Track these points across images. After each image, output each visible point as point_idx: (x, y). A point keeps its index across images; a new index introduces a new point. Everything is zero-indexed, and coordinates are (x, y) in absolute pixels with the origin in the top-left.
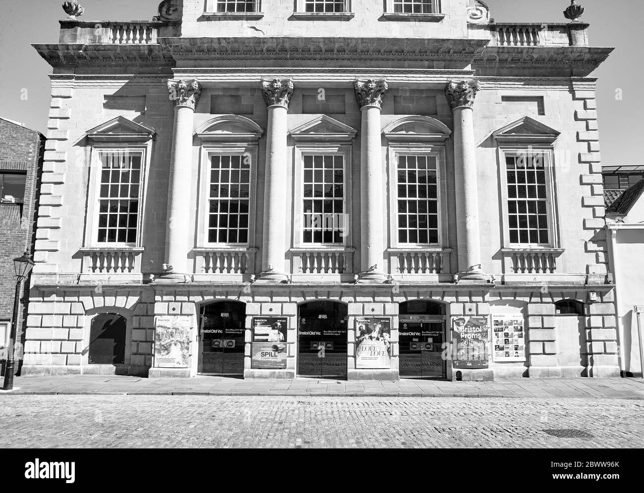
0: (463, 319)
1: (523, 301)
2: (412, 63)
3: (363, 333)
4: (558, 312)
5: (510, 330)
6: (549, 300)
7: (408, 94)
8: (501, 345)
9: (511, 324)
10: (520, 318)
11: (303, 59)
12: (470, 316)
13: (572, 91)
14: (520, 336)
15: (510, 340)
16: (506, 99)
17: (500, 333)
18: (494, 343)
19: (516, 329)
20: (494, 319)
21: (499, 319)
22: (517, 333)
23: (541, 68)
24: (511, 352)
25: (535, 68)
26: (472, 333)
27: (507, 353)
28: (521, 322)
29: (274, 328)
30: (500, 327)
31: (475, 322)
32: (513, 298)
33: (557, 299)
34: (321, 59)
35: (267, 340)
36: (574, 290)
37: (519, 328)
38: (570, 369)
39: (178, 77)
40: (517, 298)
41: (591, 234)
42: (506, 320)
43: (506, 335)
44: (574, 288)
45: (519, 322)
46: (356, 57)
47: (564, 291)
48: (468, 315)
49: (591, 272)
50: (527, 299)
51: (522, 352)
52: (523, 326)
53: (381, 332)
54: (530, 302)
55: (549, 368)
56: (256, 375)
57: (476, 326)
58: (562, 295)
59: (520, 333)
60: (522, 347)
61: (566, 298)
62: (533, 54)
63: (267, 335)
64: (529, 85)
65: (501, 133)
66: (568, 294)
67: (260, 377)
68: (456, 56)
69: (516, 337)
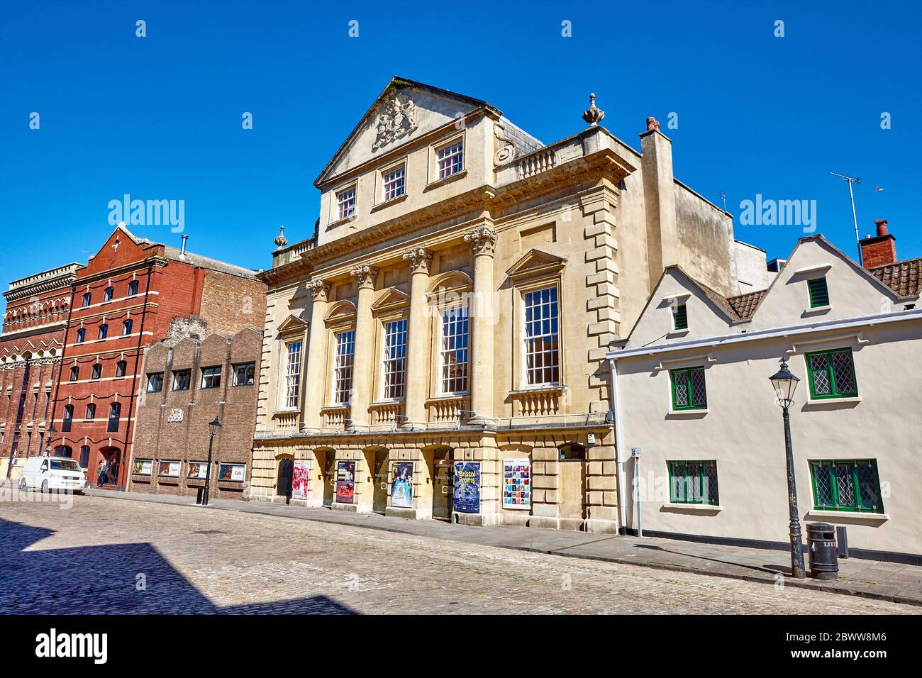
0: (462, 464)
1: (528, 446)
2: (442, 224)
3: (396, 476)
4: (563, 457)
5: (517, 476)
6: (552, 444)
7: (449, 252)
8: (509, 492)
9: (518, 470)
10: (527, 464)
11: (376, 244)
12: (469, 460)
13: (582, 208)
14: (526, 483)
15: (517, 486)
16: (523, 234)
17: (509, 479)
18: (504, 490)
19: (523, 475)
20: (505, 464)
21: (509, 465)
22: (523, 479)
23: (553, 191)
24: (517, 499)
25: (548, 193)
26: (468, 477)
27: (514, 500)
28: (528, 468)
29: (348, 471)
30: (509, 472)
31: (470, 467)
32: (519, 443)
33: (559, 443)
34: (386, 241)
35: (343, 480)
36: (576, 432)
37: (526, 474)
38: (570, 521)
39: (314, 278)
40: (523, 443)
41: (595, 366)
42: (514, 465)
43: (514, 481)
44: (576, 429)
45: (526, 468)
46: (404, 232)
47: (566, 433)
48: (467, 460)
49: (593, 411)
50: (532, 444)
51: (527, 500)
52: (529, 472)
53: (407, 475)
54: (535, 447)
55: (548, 518)
56: (337, 507)
57: (472, 471)
58: (564, 438)
59: (526, 479)
60: (528, 494)
61: (567, 442)
62: (537, 182)
63: (344, 475)
64: (542, 213)
65: (513, 273)
66: (570, 437)
67: (339, 509)
68: (471, 208)
69: (522, 484)
